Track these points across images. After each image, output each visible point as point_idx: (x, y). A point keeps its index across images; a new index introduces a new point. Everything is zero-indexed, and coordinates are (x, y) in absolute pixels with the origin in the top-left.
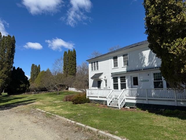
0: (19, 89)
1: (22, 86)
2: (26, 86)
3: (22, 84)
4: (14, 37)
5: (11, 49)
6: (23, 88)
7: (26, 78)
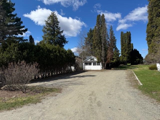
0: (135, 62)
1: (137, 60)
2: (140, 60)
3: (137, 59)
4: (130, 32)
5: (129, 40)
6: (138, 61)
7: (139, 55)
